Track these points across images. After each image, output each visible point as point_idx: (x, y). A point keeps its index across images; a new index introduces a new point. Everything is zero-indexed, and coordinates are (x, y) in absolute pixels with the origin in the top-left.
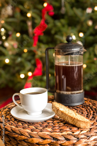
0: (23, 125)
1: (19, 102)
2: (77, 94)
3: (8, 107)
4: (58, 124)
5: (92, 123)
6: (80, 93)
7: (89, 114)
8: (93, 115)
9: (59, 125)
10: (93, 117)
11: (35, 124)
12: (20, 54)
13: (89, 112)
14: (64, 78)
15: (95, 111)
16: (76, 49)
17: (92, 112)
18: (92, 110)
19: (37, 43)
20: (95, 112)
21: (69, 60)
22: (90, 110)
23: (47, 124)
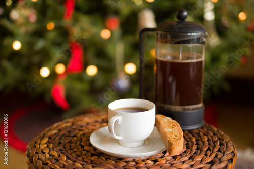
0: (84, 166)
1: (63, 124)
2: (193, 109)
3: (46, 135)
4: (144, 164)
5: (200, 159)
6: (198, 108)
7: (190, 143)
8: (197, 144)
9: (146, 164)
10: (197, 149)
11: (106, 165)
12: (40, 33)
13: (189, 139)
14: (173, 81)
15: (199, 138)
16: (195, 34)
17: (194, 140)
18: (193, 136)
19: (72, 12)
20: (198, 140)
21: (181, 52)
22: (190, 136)
23: (125, 164)
